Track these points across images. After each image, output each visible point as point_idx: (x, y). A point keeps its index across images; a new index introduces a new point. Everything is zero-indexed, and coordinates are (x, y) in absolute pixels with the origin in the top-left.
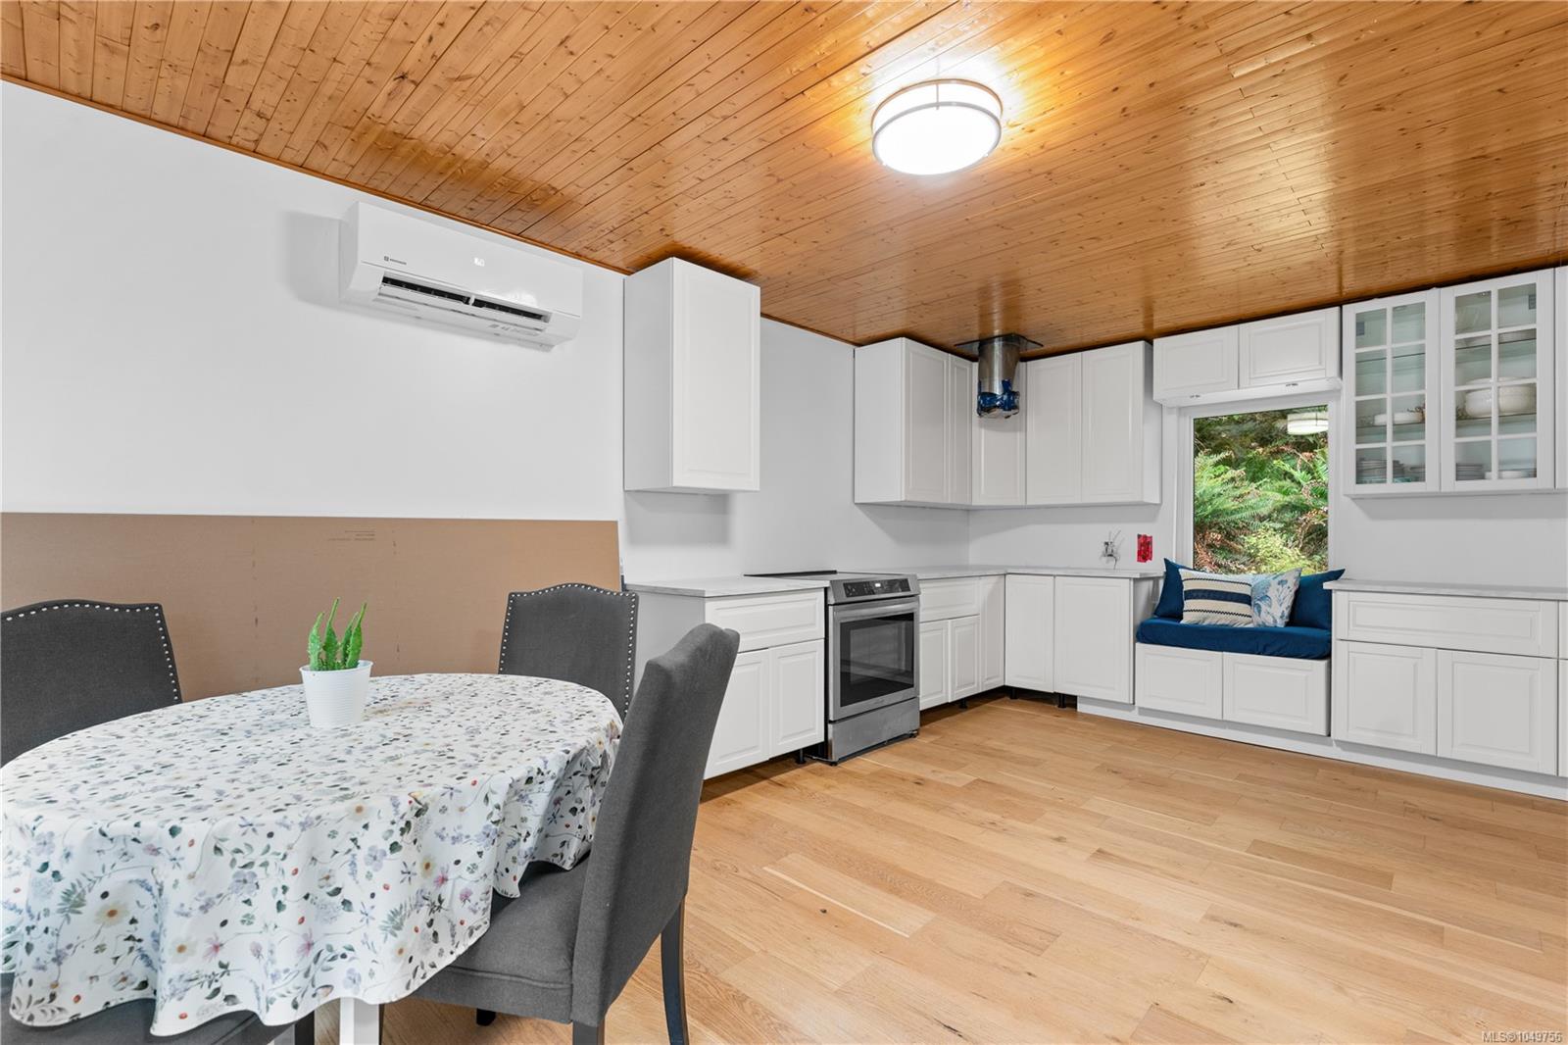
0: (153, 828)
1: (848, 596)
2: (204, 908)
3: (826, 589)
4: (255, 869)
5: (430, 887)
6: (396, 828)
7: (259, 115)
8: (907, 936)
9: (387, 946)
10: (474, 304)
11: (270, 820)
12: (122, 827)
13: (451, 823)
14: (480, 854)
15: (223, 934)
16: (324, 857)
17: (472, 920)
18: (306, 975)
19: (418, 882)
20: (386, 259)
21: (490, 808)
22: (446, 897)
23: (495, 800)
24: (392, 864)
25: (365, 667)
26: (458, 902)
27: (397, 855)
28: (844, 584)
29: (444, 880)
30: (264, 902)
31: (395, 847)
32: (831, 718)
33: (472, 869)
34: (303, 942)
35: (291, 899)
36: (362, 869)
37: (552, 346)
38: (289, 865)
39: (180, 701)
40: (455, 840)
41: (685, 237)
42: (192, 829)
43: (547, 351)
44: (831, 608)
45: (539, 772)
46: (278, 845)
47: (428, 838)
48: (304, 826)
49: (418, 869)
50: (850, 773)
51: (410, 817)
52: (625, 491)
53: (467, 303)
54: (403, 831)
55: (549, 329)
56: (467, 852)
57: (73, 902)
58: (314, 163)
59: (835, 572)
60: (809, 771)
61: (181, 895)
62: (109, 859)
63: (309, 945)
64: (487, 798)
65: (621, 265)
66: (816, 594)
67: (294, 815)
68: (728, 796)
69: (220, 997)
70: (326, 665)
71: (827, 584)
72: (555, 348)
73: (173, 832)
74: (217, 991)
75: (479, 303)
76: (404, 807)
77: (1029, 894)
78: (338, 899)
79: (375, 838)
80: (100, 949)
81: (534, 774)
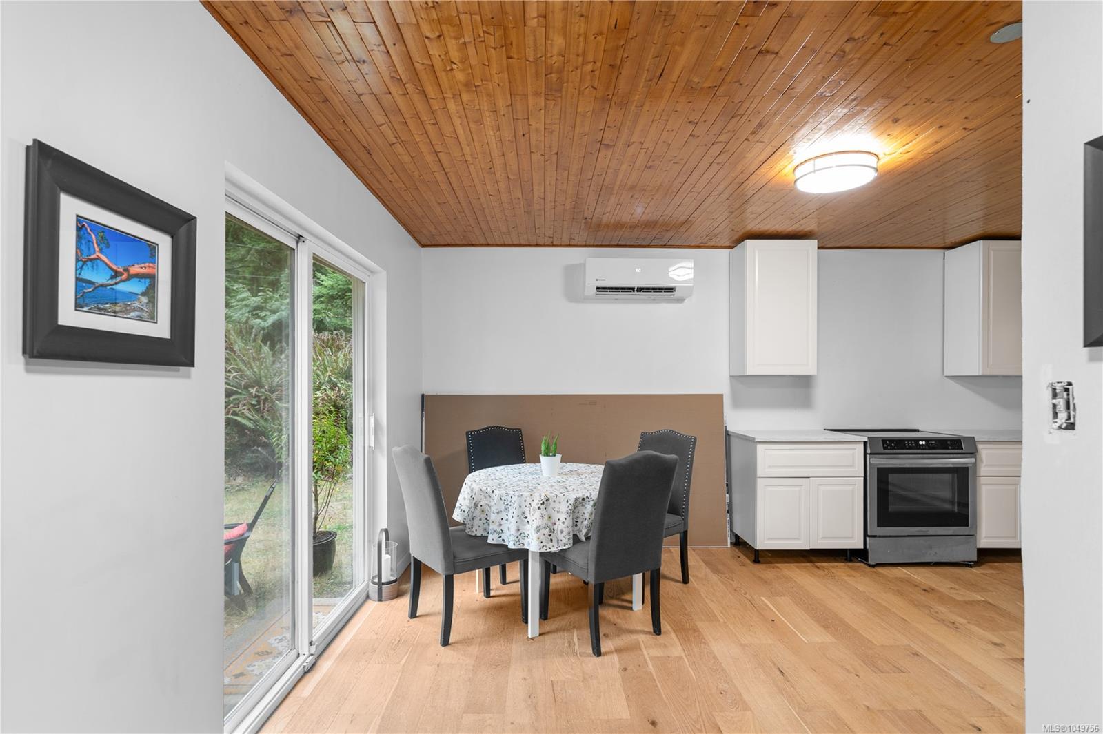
0: (489, 490)
1: (885, 448)
2: (498, 513)
3: (865, 443)
4: (509, 506)
5: (550, 524)
6: (540, 503)
7: (550, 237)
8: (807, 642)
9: (536, 535)
10: (637, 291)
11: (511, 493)
12: (484, 489)
13: (557, 506)
14: (566, 519)
15: (502, 522)
16: (523, 507)
17: (565, 541)
18: (517, 537)
19: (546, 521)
20: (597, 280)
21: (568, 504)
22: (556, 529)
23: (570, 502)
24: (538, 513)
25: (559, 457)
26: (559, 533)
27: (539, 510)
28: (883, 440)
29: (555, 524)
30: (510, 515)
31: (539, 508)
32: (869, 534)
33: (563, 523)
34: (516, 528)
35: (515, 515)
36: (532, 513)
37: (684, 300)
38: (515, 506)
39: (525, 463)
40: (558, 512)
41: (753, 226)
42: (496, 492)
43: (682, 303)
44: (868, 456)
45: (587, 497)
46: (513, 500)
47: (550, 508)
48: (518, 496)
49: (546, 517)
50: (880, 573)
51: (544, 500)
52: (730, 376)
53: (634, 291)
54: (541, 504)
55: (677, 294)
56: (562, 517)
57: (476, 506)
58: (573, 242)
59: (917, 431)
60: (848, 566)
61: (494, 508)
62: (482, 497)
63: (519, 530)
64: (567, 501)
65: (727, 244)
66: (858, 445)
67: (517, 493)
68: (777, 565)
69: (501, 539)
70: (547, 455)
71: (866, 439)
72: (686, 301)
73: (493, 492)
74: (500, 537)
75: (640, 289)
76: (542, 497)
77: (916, 654)
78: (526, 520)
79: (535, 505)
80: (480, 519)
81: (585, 497)
